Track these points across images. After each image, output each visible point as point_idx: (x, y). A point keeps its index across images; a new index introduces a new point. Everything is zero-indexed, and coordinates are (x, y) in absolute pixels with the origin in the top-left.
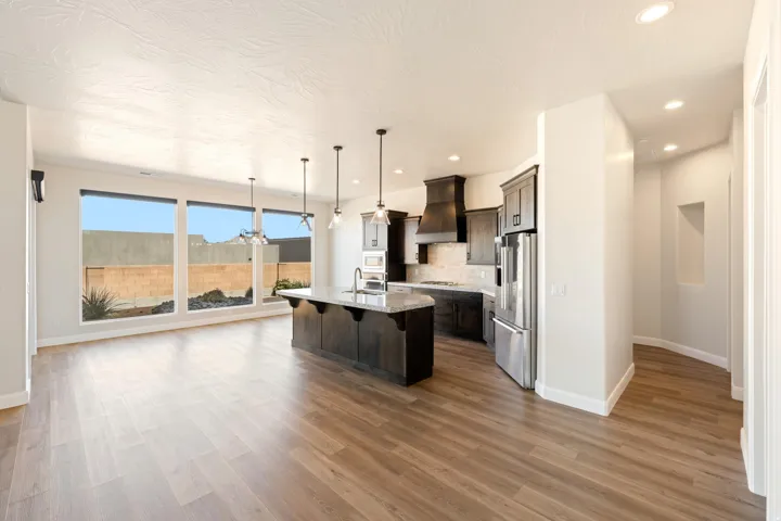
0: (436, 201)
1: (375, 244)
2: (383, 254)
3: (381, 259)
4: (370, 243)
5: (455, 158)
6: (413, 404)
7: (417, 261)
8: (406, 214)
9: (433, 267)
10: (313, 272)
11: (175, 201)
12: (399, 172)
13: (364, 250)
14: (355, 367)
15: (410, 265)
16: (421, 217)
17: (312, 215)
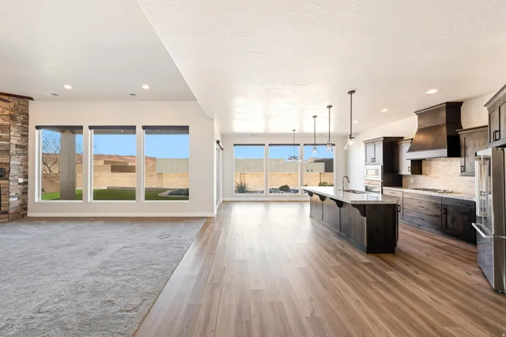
0: (427, 126)
1: (374, 160)
2: (379, 167)
3: (377, 170)
4: (369, 160)
5: (432, 91)
6: (366, 264)
7: (410, 173)
8: (402, 138)
9: (427, 178)
10: (335, 178)
11: (264, 145)
12: (385, 110)
13: (366, 165)
14: (338, 234)
15: (405, 176)
16: (412, 139)
17: (334, 145)
